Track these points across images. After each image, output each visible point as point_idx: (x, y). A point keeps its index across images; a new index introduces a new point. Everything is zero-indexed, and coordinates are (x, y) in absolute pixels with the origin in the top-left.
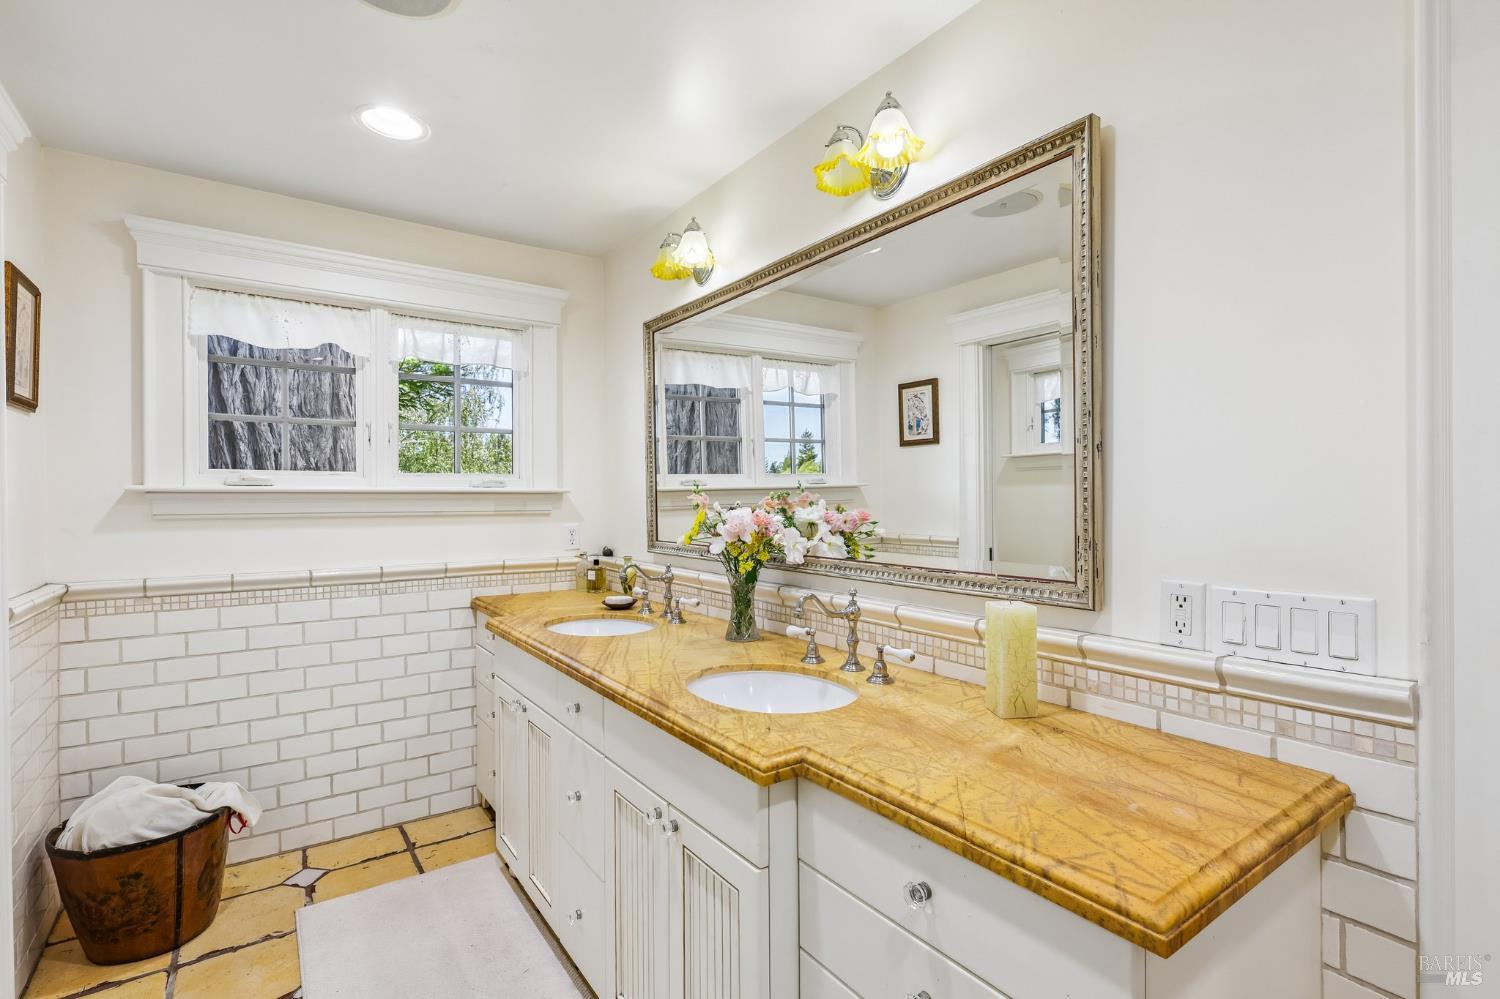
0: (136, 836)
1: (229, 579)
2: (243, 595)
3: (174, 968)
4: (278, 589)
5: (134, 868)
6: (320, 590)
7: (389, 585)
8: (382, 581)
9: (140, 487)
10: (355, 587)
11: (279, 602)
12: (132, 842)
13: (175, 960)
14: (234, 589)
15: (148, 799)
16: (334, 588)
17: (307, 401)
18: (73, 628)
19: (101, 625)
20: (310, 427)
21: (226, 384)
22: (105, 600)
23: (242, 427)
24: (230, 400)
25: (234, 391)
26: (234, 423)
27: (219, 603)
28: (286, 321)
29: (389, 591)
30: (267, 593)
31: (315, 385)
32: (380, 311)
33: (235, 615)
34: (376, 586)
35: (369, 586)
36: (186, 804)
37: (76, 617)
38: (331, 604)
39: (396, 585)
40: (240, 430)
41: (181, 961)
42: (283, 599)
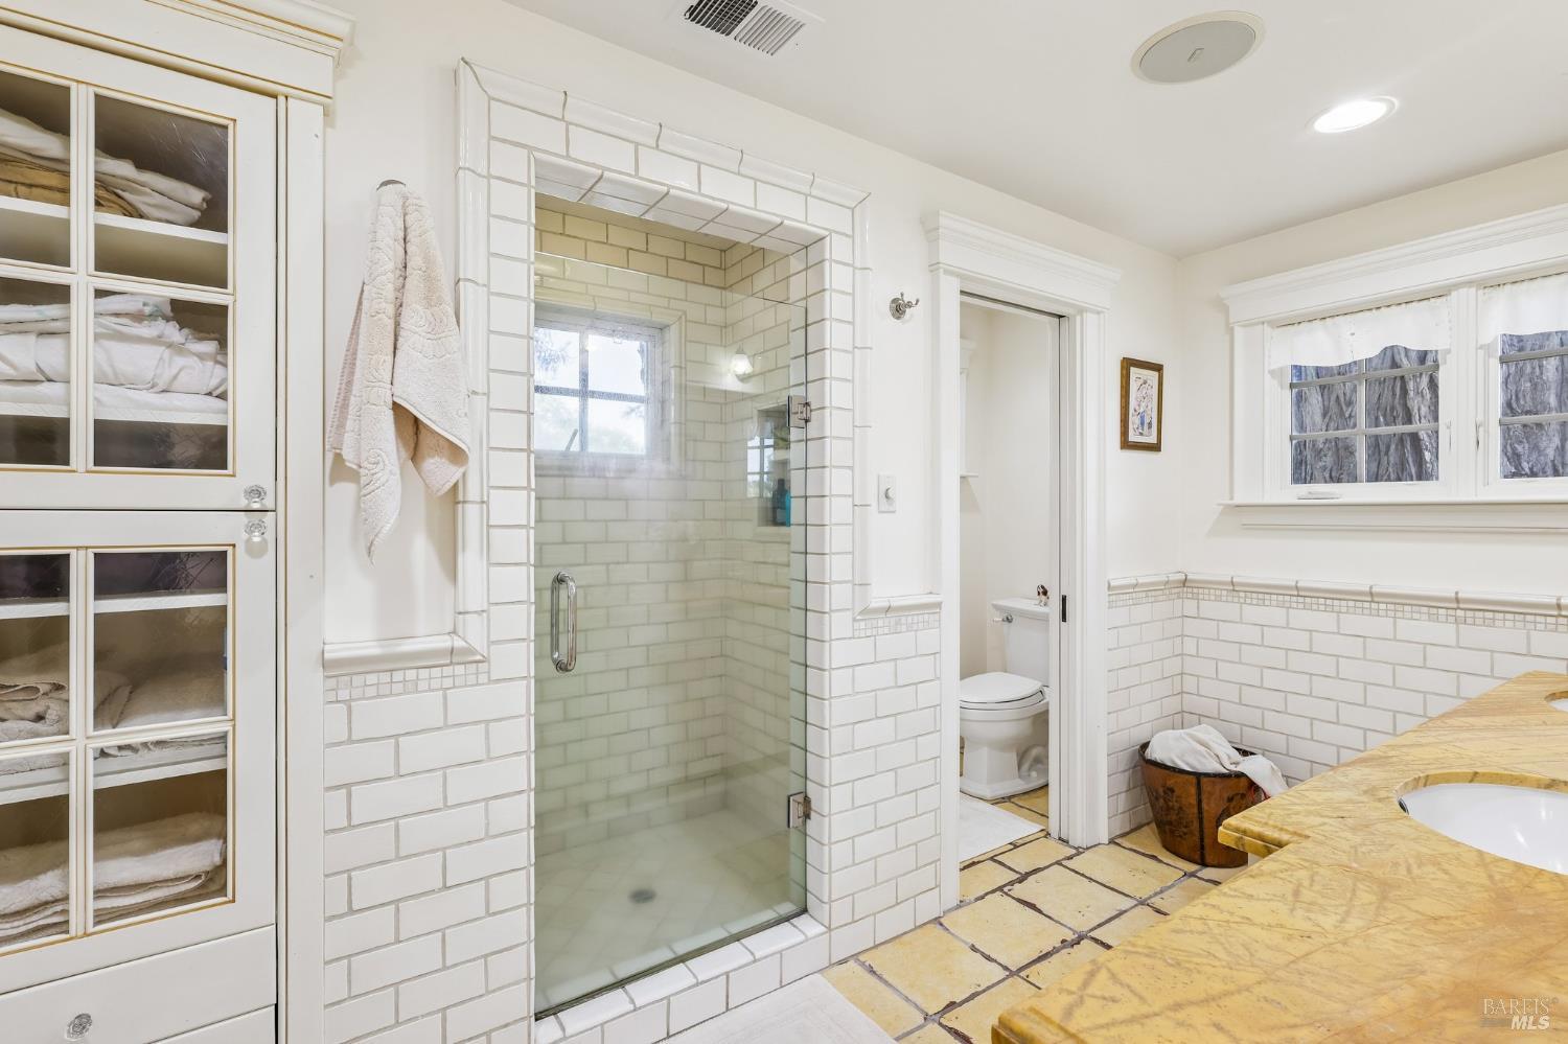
0: (1173, 762)
1: (1294, 584)
2: (1308, 600)
3: (1193, 875)
4: (1340, 599)
5: (1170, 783)
6: (1383, 606)
7: (1470, 614)
8: (1457, 606)
9: (1230, 502)
10: (1425, 610)
11: (1340, 612)
12: (1169, 764)
13: (1197, 871)
14: (1300, 594)
15: (1184, 739)
16: (1399, 608)
17: (1520, 395)
18: (1190, 607)
19: (1209, 608)
20: (1525, 426)
21: (1411, 394)
22: (1209, 589)
23: (1429, 436)
24: (1416, 410)
25: (1420, 399)
26: (1420, 434)
27: (1287, 605)
28: (1353, 334)
29: (1469, 621)
30: (1329, 602)
31: (1533, 373)
32: (1463, 291)
33: (1304, 617)
34: (1451, 612)
35: (1441, 611)
36: (1210, 755)
37: (1192, 599)
38: (1395, 623)
39: (1480, 614)
40: (1426, 439)
41: (1199, 874)
42: (1344, 610)
